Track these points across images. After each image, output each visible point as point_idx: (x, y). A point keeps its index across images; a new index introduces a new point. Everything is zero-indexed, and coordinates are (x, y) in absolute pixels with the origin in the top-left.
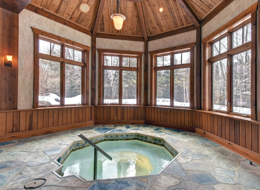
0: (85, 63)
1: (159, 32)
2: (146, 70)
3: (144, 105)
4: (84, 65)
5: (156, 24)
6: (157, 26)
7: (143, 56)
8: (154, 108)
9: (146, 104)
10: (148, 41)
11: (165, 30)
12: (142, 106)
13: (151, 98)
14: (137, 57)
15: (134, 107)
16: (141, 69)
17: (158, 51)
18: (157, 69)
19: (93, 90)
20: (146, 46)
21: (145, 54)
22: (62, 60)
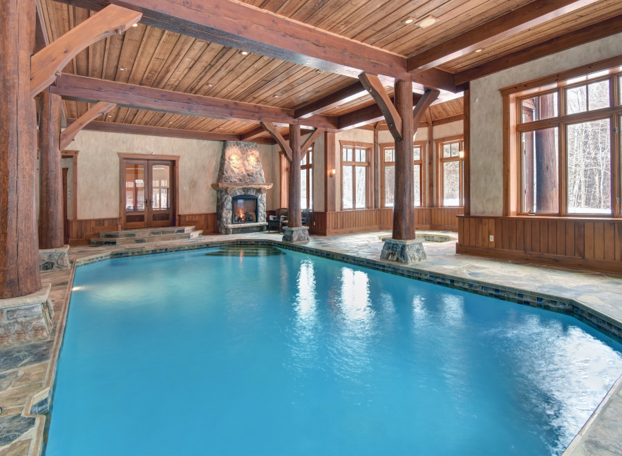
0: (369, 163)
1: (445, 116)
2: (431, 163)
3: (429, 207)
4: (368, 164)
5: (441, 109)
6: (443, 111)
7: (427, 145)
8: (441, 209)
9: (431, 205)
10: (433, 126)
11: (452, 114)
12: (427, 208)
13: (437, 198)
14: (421, 147)
15: (418, 209)
16: (425, 162)
17: (444, 139)
18: (443, 160)
19: (376, 190)
20: (431, 133)
21: (429, 142)
22: (354, 164)
